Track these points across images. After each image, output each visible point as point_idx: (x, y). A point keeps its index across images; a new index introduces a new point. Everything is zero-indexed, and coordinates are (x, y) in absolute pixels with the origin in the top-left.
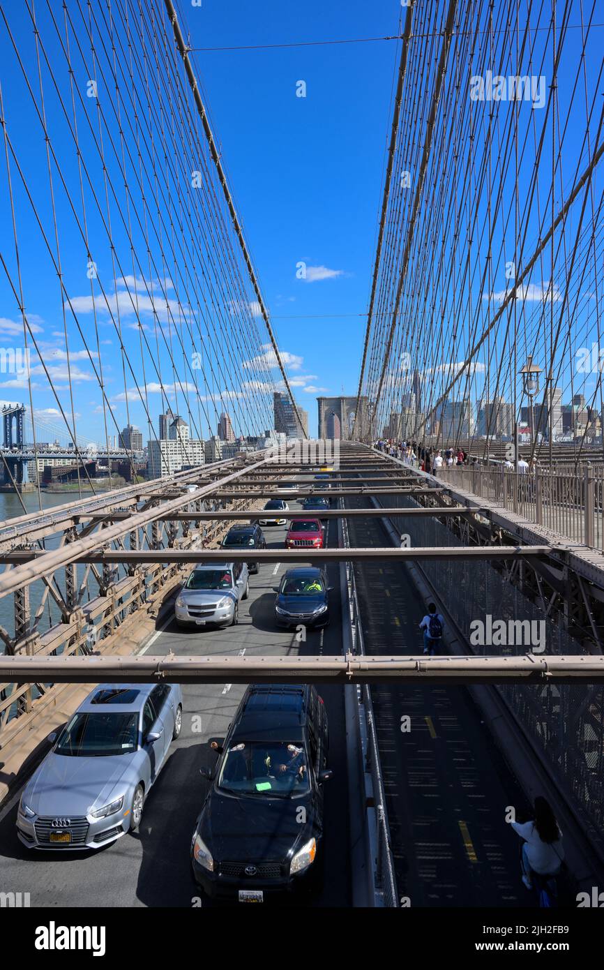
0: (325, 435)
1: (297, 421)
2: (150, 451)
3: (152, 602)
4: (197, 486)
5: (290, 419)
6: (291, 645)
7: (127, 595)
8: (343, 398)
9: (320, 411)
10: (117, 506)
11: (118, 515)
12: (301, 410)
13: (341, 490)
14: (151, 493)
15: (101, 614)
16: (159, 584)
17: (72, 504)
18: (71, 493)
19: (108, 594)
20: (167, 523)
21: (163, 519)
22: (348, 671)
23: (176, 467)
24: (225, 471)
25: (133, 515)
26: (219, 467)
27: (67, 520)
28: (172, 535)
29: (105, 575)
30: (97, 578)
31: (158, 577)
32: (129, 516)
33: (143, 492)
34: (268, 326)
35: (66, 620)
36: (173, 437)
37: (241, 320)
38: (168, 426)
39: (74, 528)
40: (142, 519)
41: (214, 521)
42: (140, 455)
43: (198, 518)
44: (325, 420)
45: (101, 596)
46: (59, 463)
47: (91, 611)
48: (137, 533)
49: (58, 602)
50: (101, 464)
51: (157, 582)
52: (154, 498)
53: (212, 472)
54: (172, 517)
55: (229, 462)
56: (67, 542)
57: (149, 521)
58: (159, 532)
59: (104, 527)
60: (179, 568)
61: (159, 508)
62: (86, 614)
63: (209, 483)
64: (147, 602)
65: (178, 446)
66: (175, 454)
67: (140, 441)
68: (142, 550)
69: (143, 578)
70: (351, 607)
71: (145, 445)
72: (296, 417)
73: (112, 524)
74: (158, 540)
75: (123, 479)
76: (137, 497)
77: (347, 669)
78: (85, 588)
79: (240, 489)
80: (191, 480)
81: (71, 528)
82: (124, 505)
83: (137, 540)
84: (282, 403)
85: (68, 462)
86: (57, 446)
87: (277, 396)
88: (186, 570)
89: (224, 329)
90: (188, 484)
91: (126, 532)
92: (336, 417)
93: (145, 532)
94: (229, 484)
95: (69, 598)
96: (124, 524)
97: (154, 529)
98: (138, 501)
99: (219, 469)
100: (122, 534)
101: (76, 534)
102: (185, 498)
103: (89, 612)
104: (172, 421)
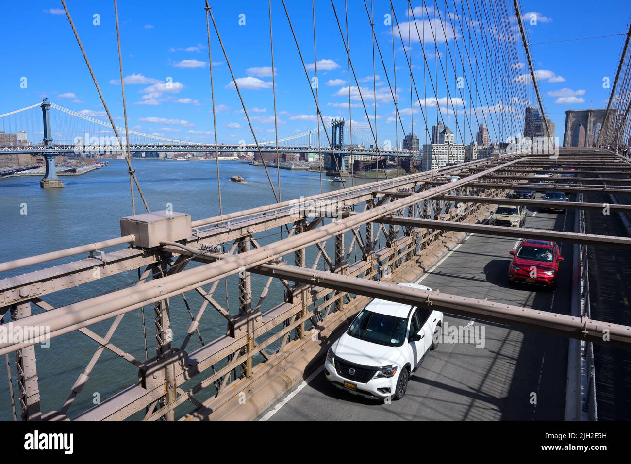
0: (570, 142)
1: (545, 130)
2: (424, 152)
3: (420, 256)
4: (459, 177)
5: (539, 129)
6: (526, 303)
7: (404, 249)
8: (591, 111)
9: (567, 122)
10: (402, 188)
11: (402, 193)
12: (549, 121)
13: (580, 187)
14: (425, 180)
15: (387, 258)
16: (426, 245)
17: (372, 184)
18: (370, 178)
19: (392, 247)
20: (435, 201)
21: (432, 199)
22: (584, 330)
23: (442, 164)
24: (481, 167)
25: (412, 194)
26: (476, 164)
27: (369, 194)
28: (437, 211)
29: (391, 233)
30: (386, 235)
31: (425, 239)
32: (410, 195)
33: (419, 179)
34: (527, 51)
35: (365, 259)
36: (442, 141)
37: (504, 48)
38: (439, 134)
39: (373, 200)
40: (418, 198)
41: (470, 204)
42: (417, 154)
43: (458, 200)
44: (571, 130)
45: (387, 247)
46: (363, 158)
47: (380, 256)
48: (413, 207)
49: (361, 246)
50: (390, 160)
51: (425, 242)
52: (427, 183)
53: (471, 168)
54: (438, 198)
55: (483, 161)
56: (368, 208)
57: (422, 200)
58: (428, 208)
59: (392, 201)
60: (441, 235)
61: (430, 191)
62: (377, 257)
63: (468, 176)
64: (417, 255)
65: (444, 148)
66: (442, 154)
67: (418, 144)
68: (416, 218)
69: (415, 239)
70: (582, 283)
71: (421, 147)
72: (544, 127)
73: (397, 199)
74: (428, 214)
75: (404, 171)
76: (415, 183)
77: (584, 328)
78: (377, 241)
79: (491, 182)
80: (455, 173)
81: (371, 200)
82: (407, 187)
83: (413, 212)
84: (533, 116)
85: (369, 158)
86: (363, 147)
87: (528, 110)
88: (446, 237)
89: (489, 56)
90: (452, 175)
91: (406, 206)
92: (582, 128)
93: (419, 207)
94: (484, 177)
95: (367, 245)
96: (405, 200)
97: (425, 205)
98: (415, 185)
99: (476, 166)
100: (402, 207)
101: (373, 204)
102: (449, 186)
103: (379, 256)
104: (442, 130)
